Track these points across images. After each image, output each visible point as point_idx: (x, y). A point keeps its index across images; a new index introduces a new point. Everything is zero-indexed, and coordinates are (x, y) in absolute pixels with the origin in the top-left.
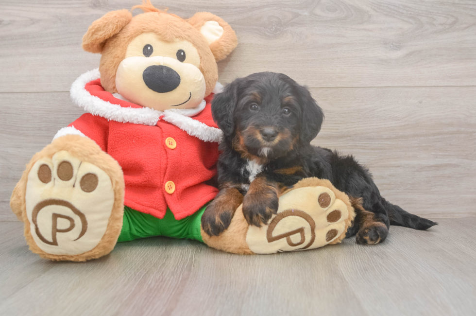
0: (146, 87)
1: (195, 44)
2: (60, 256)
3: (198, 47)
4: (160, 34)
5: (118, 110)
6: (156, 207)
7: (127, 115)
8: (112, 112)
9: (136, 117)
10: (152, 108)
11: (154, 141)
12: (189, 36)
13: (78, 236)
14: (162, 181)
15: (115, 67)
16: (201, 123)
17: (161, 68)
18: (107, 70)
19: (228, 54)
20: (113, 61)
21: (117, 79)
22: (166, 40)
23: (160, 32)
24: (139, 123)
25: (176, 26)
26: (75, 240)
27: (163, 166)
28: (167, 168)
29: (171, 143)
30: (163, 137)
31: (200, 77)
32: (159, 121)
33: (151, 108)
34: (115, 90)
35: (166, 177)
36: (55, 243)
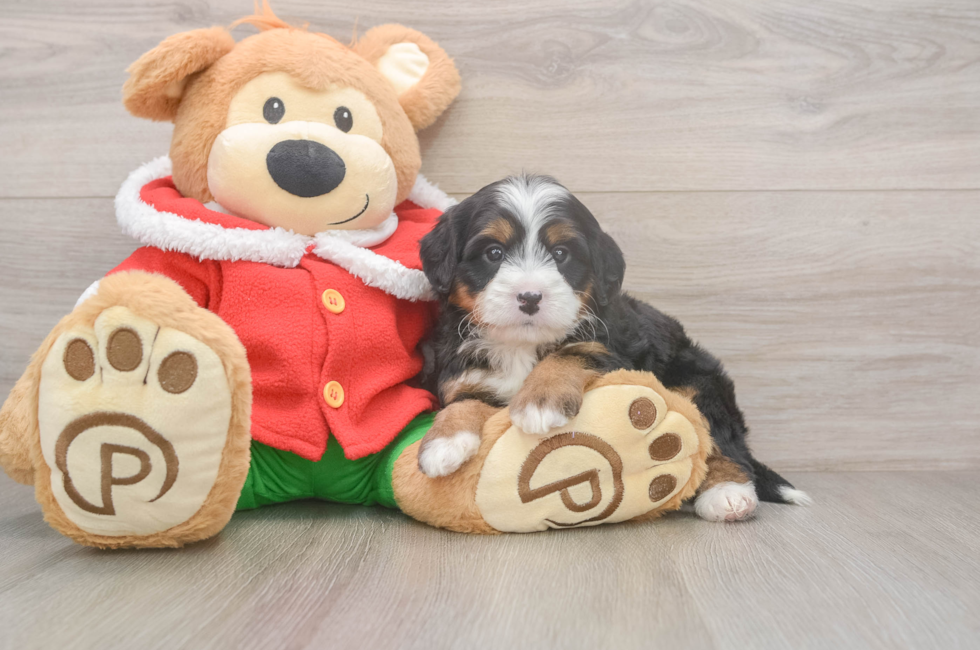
0: (275, 186)
1: (370, 95)
2: (119, 538)
3: (378, 102)
4: (298, 75)
5: (216, 235)
6: (304, 436)
7: (235, 246)
8: (204, 241)
9: (255, 248)
10: (291, 231)
11: (297, 296)
12: (358, 79)
13: (158, 492)
14: (316, 380)
15: (204, 146)
16: (391, 261)
17: (304, 145)
18: (187, 155)
19: (439, 114)
20: (201, 135)
21: (211, 173)
22: (311, 88)
23: (298, 71)
24: (264, 261)
25: (329, 58)
26: (152, 501)
27: (318, 350)
28: (327, 352)
29: (334, 301)
30: (315, 288)
31: (386, 162)
32: (305, 256)
33: (288, 231)
34: (207, 195)
35: (325, 372)
36: (108, 509)
